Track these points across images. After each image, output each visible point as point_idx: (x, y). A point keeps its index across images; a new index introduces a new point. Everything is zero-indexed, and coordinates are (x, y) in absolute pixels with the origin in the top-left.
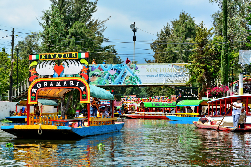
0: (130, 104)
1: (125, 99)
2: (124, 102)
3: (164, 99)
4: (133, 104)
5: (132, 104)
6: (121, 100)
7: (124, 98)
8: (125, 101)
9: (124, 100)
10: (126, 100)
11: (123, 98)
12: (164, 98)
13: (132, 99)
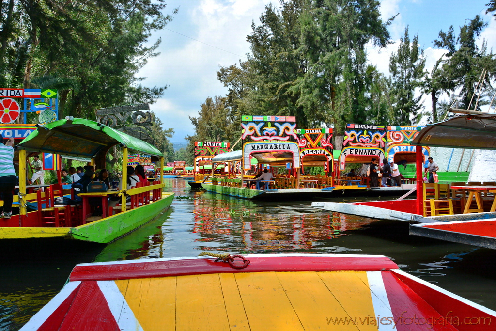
0: (276, 146)
1: (257, 128)
2: (253, 138)
3: (374, 136)
4: (286, 147)
5: (282, 147)
6: (243, 131)
7: (253, 125)
8: (255, 135)
9: (253, 132)
10: (259, 134)
11: (248, 122)
12: (373, 133)
13: (282, 128)
